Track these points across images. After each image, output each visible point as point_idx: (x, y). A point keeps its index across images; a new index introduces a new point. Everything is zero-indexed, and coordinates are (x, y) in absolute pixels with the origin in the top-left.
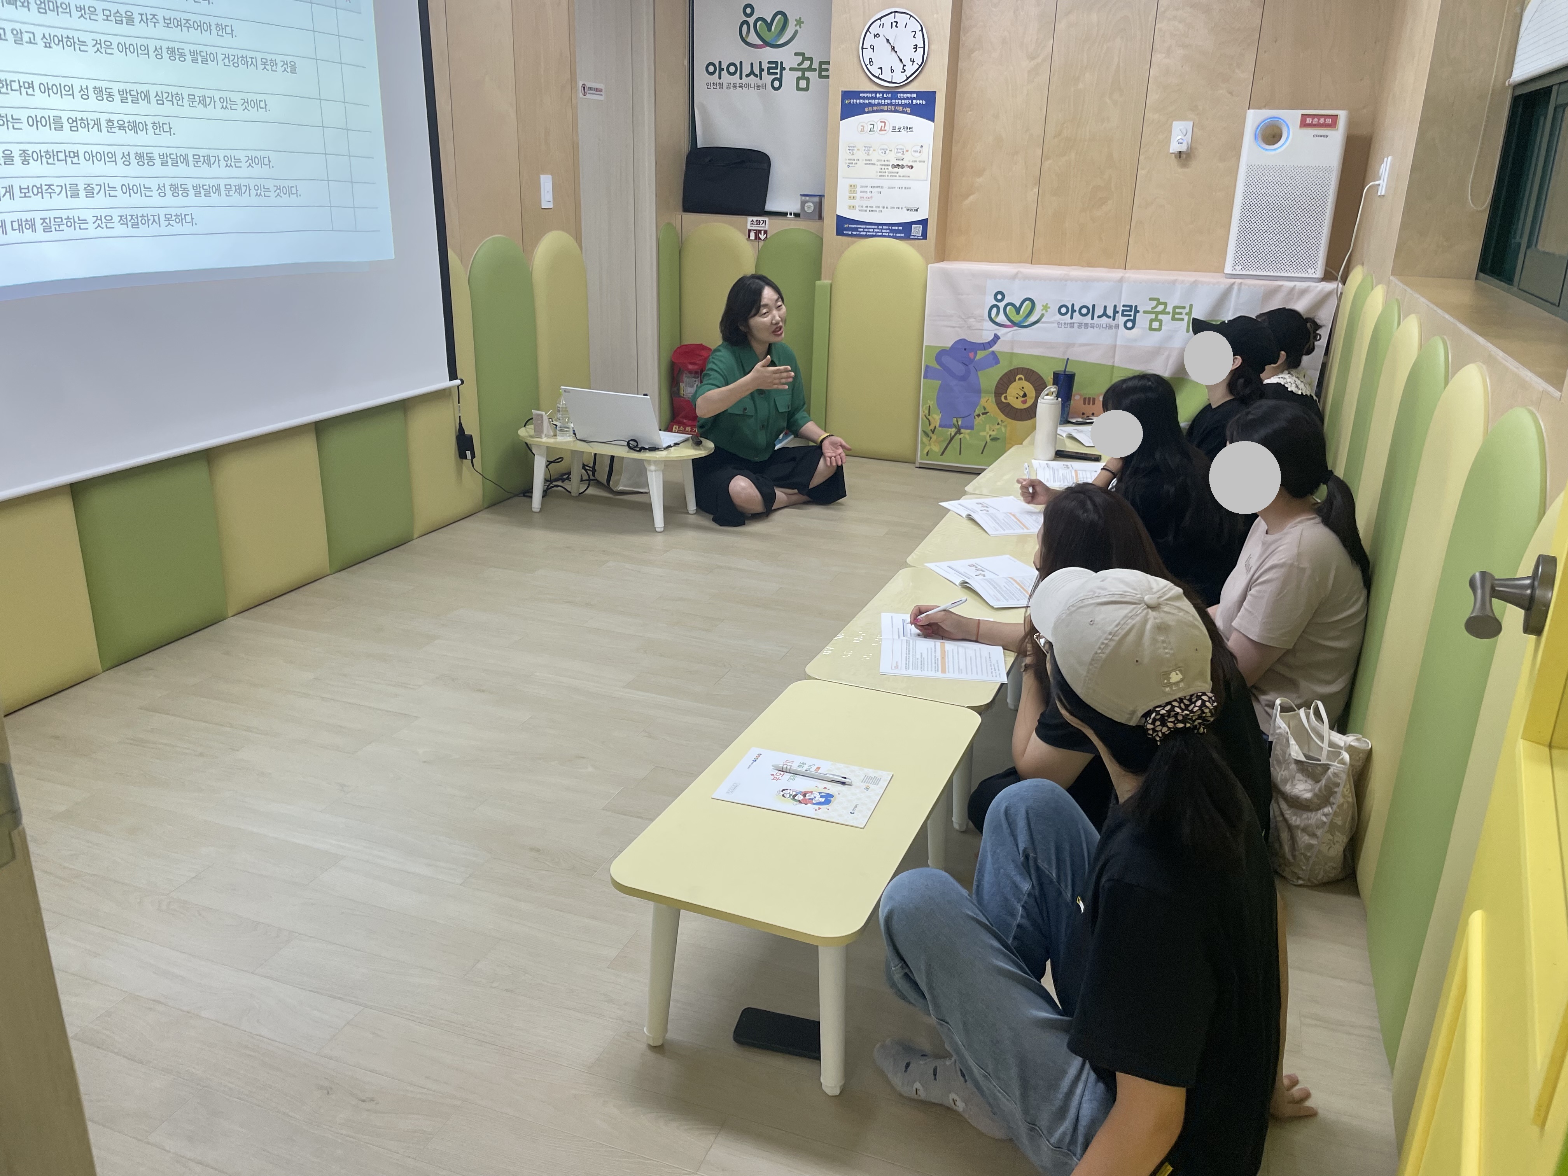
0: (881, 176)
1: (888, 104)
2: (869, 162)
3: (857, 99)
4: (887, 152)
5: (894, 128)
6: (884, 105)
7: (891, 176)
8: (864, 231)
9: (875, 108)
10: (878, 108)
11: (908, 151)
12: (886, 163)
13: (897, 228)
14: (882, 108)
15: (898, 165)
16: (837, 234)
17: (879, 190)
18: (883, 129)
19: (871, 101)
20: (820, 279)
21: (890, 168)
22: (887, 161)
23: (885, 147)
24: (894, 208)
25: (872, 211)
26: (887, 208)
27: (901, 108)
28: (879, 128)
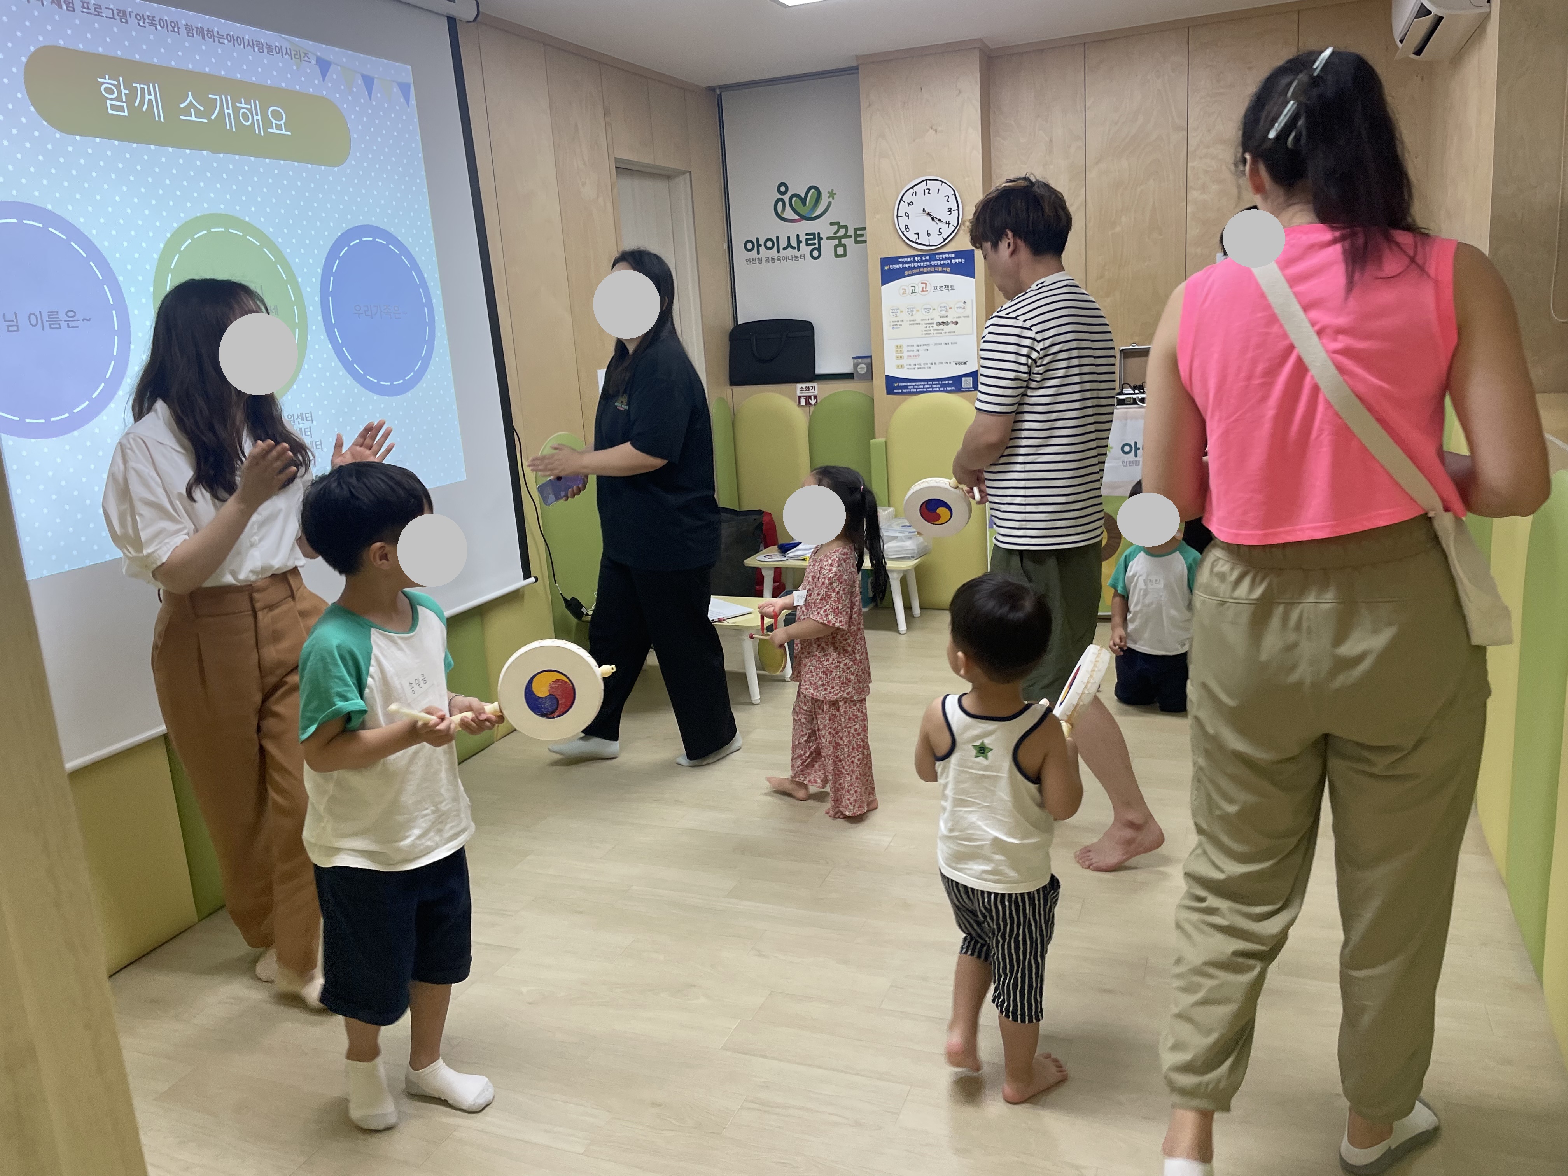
0: (927, 334)
1: (927, 266)
2: (913, 323)
3: (896, 264)
4: (931, 311)
5: (935, 288)
6: (924, 267)
7: (936, 333)
8: (914, 388)
9: (914, 271)
10: (918, 270)
11: (951, 308)
12: (931, 321)
13: (947, 382)
14: (922, 270)
15: (943, 322)
16: (888, 393)
17: (926, 347)
18: (924, 289)
19: (910, 265)
20: (874, 438)
21: (935, 326)
22: (932, 319)
23: (928, 306)
24: (942, 363)
25: (920, 368)
26: (935, 364)
27: (940, 269)
28: (921, 290)
